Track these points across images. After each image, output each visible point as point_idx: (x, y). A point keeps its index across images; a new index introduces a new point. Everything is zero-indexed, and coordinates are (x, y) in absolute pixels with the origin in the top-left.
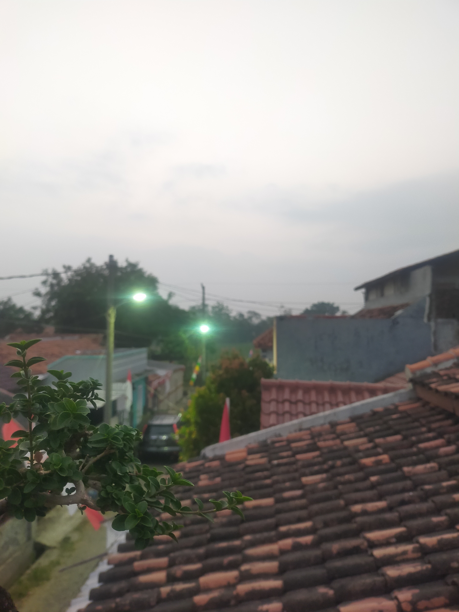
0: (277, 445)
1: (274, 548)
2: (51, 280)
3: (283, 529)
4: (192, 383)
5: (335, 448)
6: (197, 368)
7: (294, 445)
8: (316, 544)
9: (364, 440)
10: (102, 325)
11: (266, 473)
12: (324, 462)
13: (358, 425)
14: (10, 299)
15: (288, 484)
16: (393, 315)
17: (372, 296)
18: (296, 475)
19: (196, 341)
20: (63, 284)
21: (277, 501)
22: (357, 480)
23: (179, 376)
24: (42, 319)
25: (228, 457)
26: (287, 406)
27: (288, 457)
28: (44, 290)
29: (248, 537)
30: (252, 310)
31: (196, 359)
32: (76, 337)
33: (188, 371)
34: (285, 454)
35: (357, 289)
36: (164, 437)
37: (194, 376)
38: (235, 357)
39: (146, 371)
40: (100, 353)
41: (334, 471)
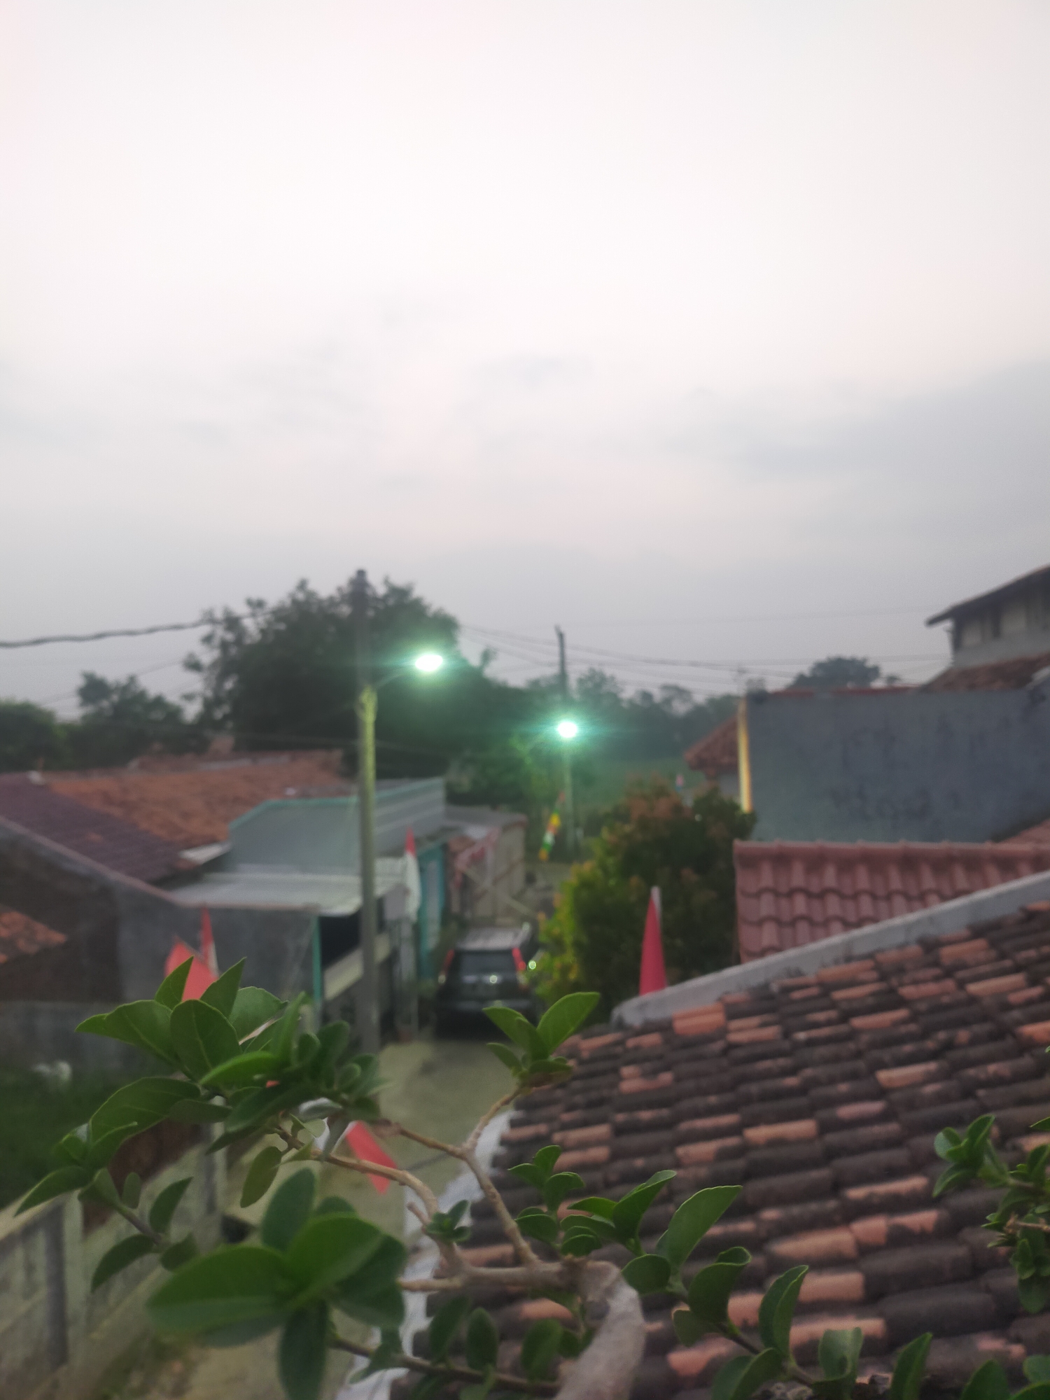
0: (797, 995)
1: (839, 1239)
2: (221, 633)
3: (856, 1193)
4: (544, 854)
5: (946, 999)
6: (555, 821)
7: (839, 995)
8: (949, 1231)
9: (1017, 979)
10: (348, 728)
11: (782, 1062)
12: (925, 1034)
13: (993, 944)
14: (132, 679)
15: (843, 1088)
16: (1029, 680)
17: (971, 638)
18: (861, 1065)
19: (549, 758)
20: (248, 641)
21: (825, 1128)
22: (1018, 1077)
23: (515, 840)
24: (205, 719)
25: (679, 1025)
26: (800, 905)
27: (829, 1023)
28: (208, 656)
29: (770, 1214)
30: (672, 681)
31: (551, 801)
32: (284, 758)
33: (533, 830)
34: (821, 1016)
35: (933, 621)
36: (494, 979)
37: (549, 838)
38: (661, 792)
39: (445, 830)
40: (345, 794)
41: (956, 1055)
